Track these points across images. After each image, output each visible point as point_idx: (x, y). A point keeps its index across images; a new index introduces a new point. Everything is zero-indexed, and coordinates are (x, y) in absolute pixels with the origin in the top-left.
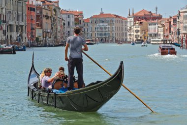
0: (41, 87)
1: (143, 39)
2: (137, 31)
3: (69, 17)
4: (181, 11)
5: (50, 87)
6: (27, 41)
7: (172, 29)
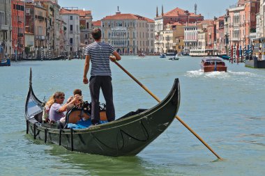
0: (47, 120)
1: (177, 49)
2: (168, 39)
3: (71, 18)
4: (230, 10)
5: (62, 120)
6: (12, 52)
7: (218, 35)
